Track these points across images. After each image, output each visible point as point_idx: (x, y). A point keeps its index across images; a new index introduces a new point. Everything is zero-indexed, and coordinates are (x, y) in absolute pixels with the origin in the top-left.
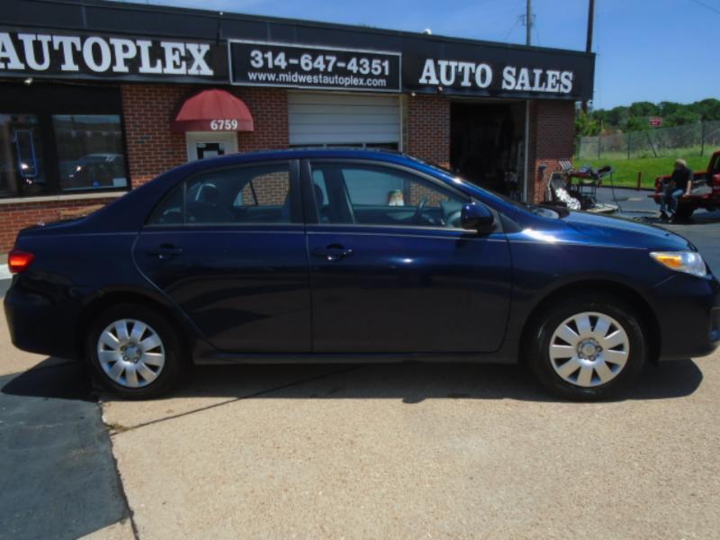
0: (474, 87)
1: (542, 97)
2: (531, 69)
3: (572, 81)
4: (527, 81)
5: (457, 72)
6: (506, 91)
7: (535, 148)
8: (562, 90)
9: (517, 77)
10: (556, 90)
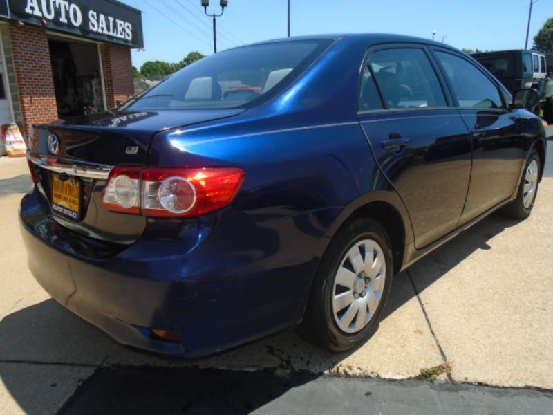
0: (70, 24)
1: (115, 41)
2: (106, 15)
3: (132, 31)
4: (104, 26)
5: (55, 8)
6: (92, 32)
7: (111, 84)
8: (127, 37)
9: (98, 21)
10: (123, 37)
